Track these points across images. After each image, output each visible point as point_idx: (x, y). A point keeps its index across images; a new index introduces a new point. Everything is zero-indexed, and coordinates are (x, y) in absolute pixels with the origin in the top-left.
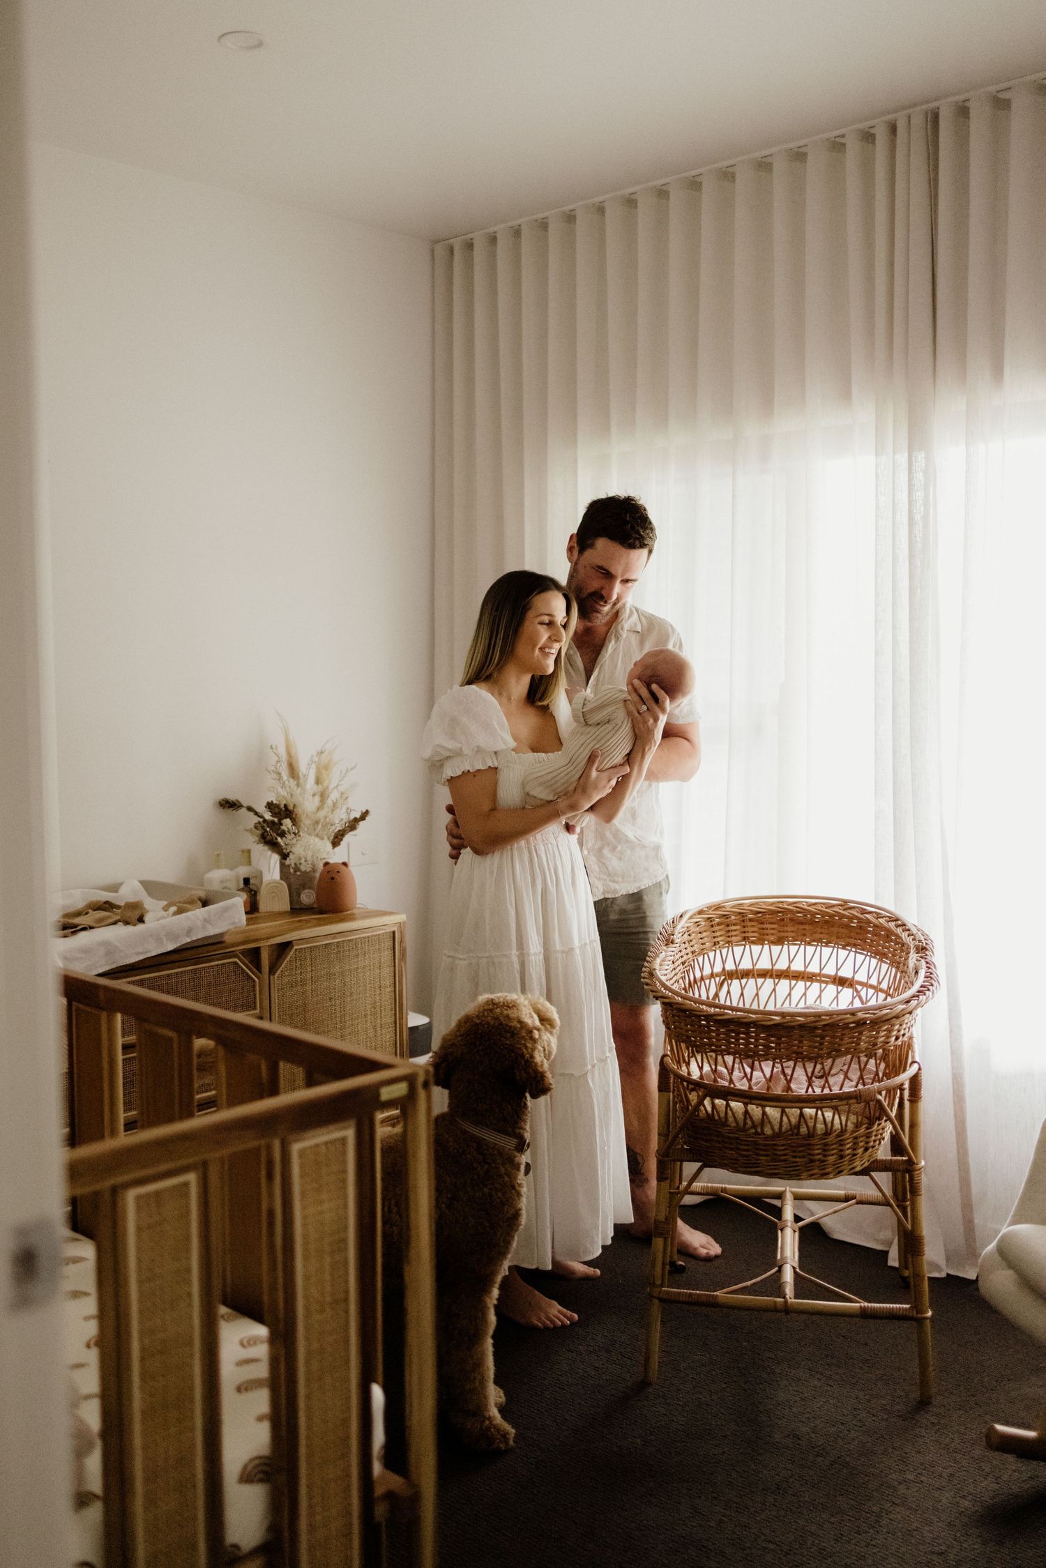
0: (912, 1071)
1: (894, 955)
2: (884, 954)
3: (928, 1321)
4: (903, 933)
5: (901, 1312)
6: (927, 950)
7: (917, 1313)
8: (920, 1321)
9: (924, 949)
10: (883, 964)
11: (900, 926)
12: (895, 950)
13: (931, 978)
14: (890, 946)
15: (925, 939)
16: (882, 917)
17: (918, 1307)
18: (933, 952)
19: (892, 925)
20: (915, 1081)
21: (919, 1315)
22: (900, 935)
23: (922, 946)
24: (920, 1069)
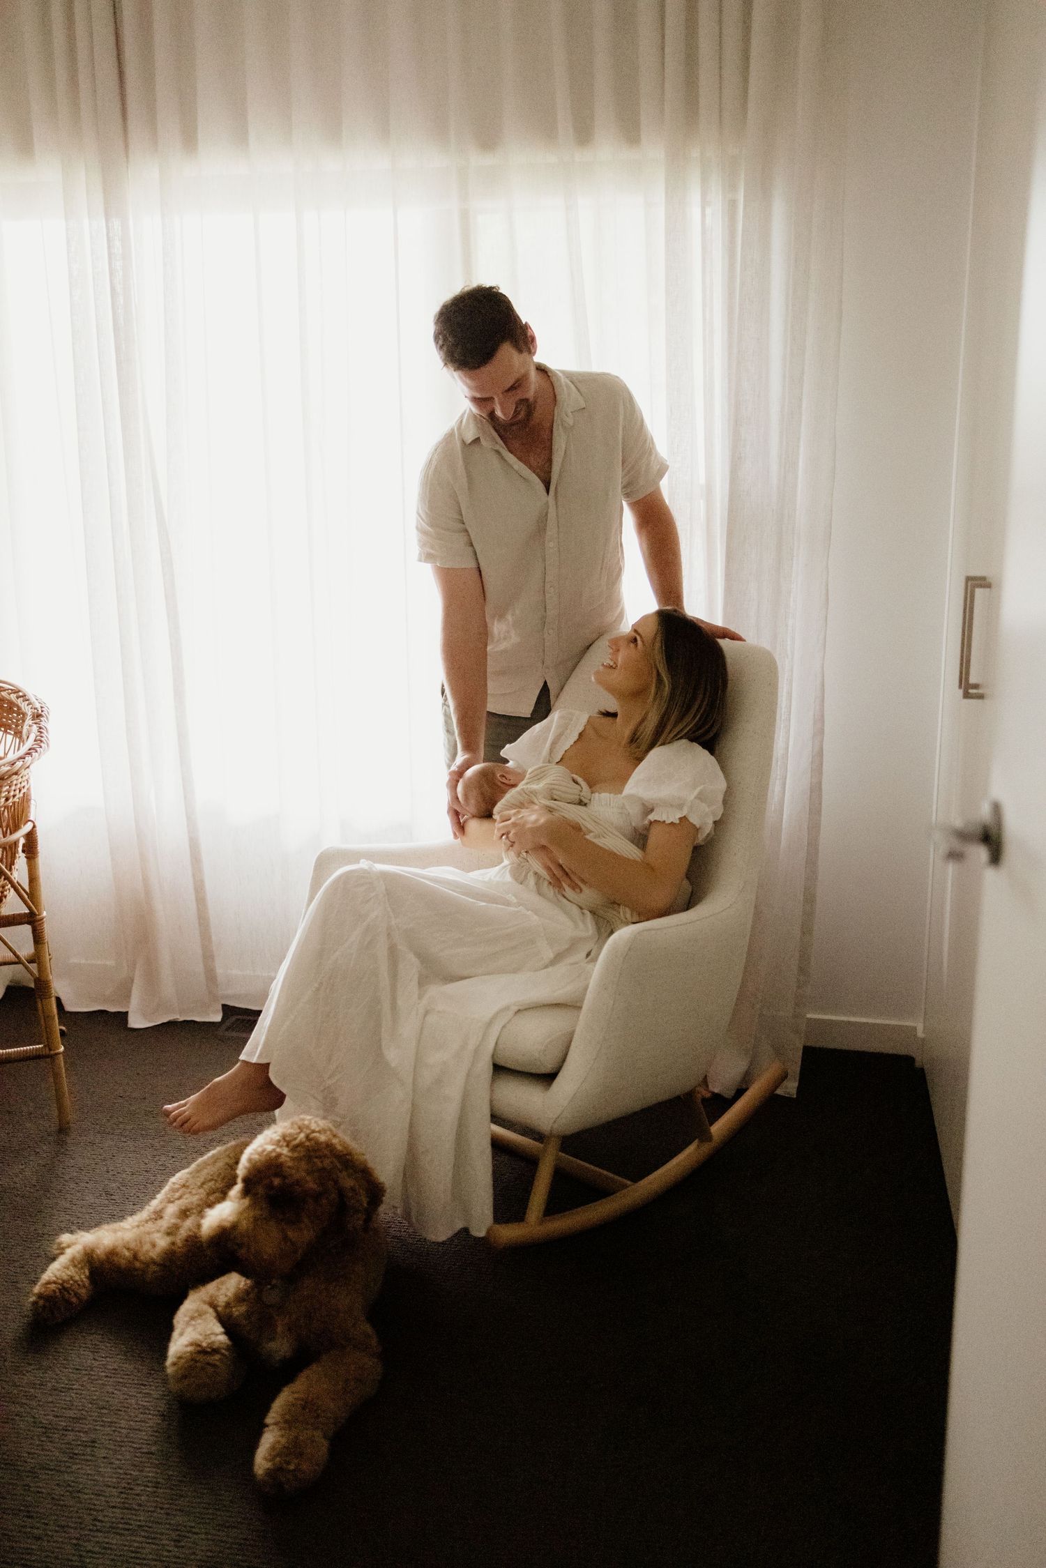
0: (26, 828)
1: (17, 726)
2: (8, 725)
3: (61, 1055)
4: (23, 704)
5: (34, 1052)
6: (43, 716)
7: (50, 1050)
8: (53, 1057)
9: (39, 716)
10: (8, 735)
11: (21, 697)
12: (18, 720)
13: (41, 741)
14: (13, 717)
15: (42, 707)
16: (5, 690)
17: (49, 1046)
18: (47, 718)
19: (13, 697)
20: (31, 838)
21: (52, 1052)
22: (20, 705)
23: (37, 713)
24: (34, 827)
